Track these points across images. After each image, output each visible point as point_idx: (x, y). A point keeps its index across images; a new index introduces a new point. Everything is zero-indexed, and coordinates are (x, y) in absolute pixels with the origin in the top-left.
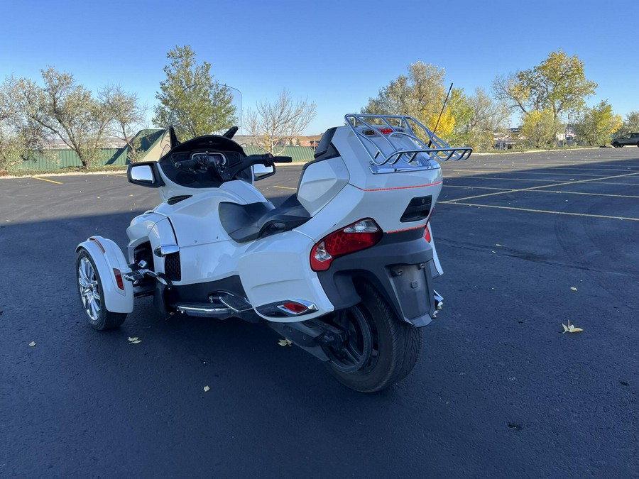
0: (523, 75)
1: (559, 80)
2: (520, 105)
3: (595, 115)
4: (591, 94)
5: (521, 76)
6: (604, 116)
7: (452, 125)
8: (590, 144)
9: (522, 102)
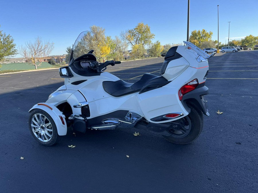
0: (130, 31)
1: (143, 33)
2: (131, 43)
3: (155, 45)
4: (153, 38)
5: (130, 32)
6: (158, 46)
7: (109, 51)
8: (155, 56)
9: (131, 41)
